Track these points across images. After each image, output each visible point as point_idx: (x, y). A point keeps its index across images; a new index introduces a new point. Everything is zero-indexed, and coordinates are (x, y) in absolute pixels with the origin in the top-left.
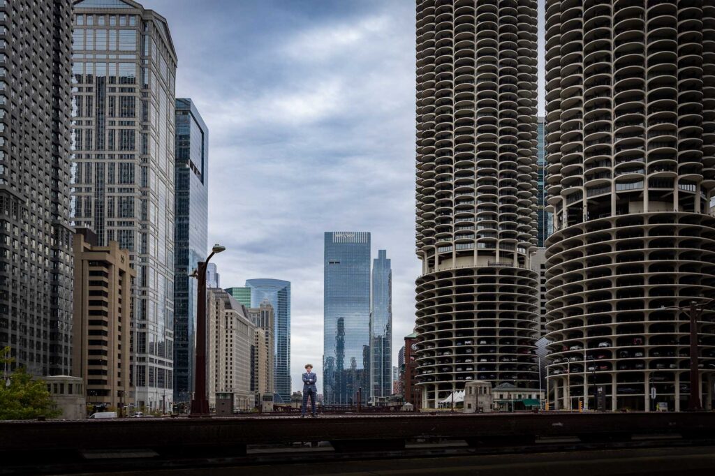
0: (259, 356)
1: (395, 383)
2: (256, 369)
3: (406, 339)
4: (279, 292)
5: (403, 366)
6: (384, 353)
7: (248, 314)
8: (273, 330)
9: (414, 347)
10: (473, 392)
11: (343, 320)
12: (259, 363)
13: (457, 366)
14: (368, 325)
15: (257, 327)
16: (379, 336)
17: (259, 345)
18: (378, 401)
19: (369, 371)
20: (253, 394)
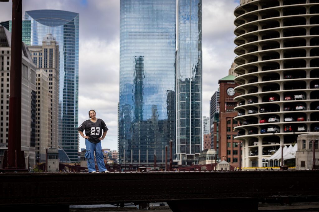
0: (41, 103)
1: (206, 137)
2: (37, 120)
3: (220, 82)
4: (65, 26)
5: (217, 116)
6: (192, 100)
7: (28, 53)
8: (57, 73)
9: (231, 92)
10: (307, 147)
11: (142, 60)
12: (41, 112)
13: (286, 116)
14: (173, 65)
15: (39, 68)
16: (187, 79)
17: (41, 90)
18: (186, 158)
19: (174, 121)
20: (32, 150)
